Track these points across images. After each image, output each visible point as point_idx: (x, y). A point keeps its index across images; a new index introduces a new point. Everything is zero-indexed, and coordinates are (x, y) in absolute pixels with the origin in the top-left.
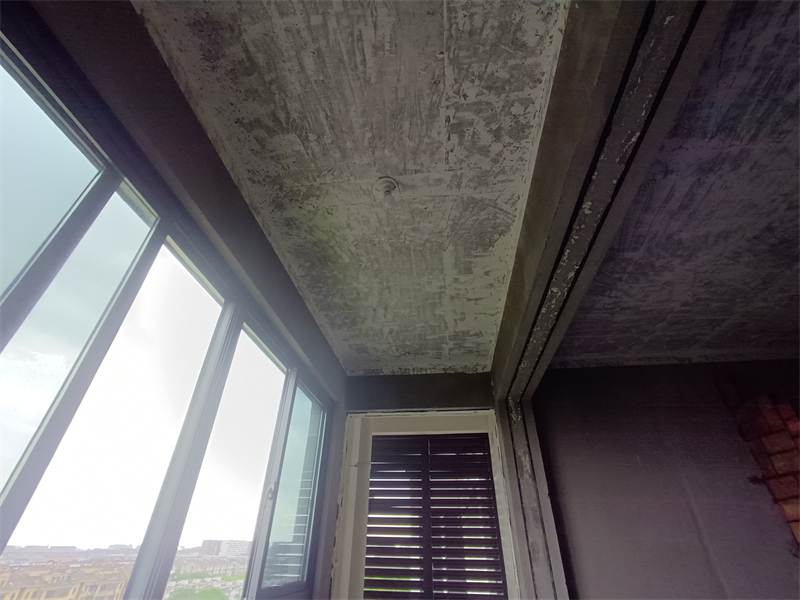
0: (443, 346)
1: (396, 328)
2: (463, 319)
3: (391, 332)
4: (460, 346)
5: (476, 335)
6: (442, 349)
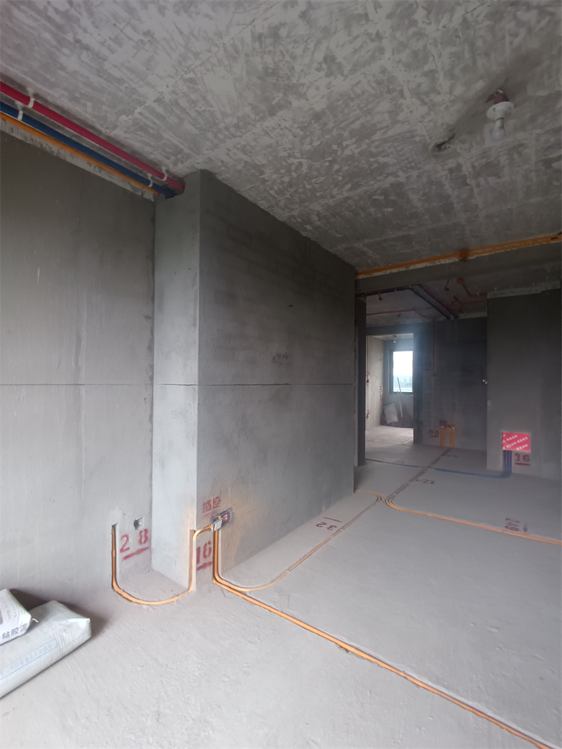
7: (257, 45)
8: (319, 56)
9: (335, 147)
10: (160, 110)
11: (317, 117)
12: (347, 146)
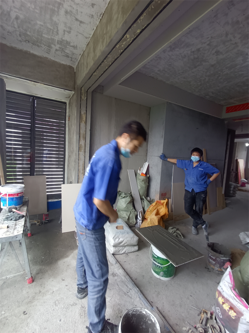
0: (53, 46)
1: (22, 17)
2: (69, 32)
3: (17, 18)
4: (62, 50)
5: (73, 47)
6: (51, 47)
7: (192, 53)
8: (214, 52)
9: (220, 72)
10: (159, 72)
11: (212, 66)
12: (225, 71)
